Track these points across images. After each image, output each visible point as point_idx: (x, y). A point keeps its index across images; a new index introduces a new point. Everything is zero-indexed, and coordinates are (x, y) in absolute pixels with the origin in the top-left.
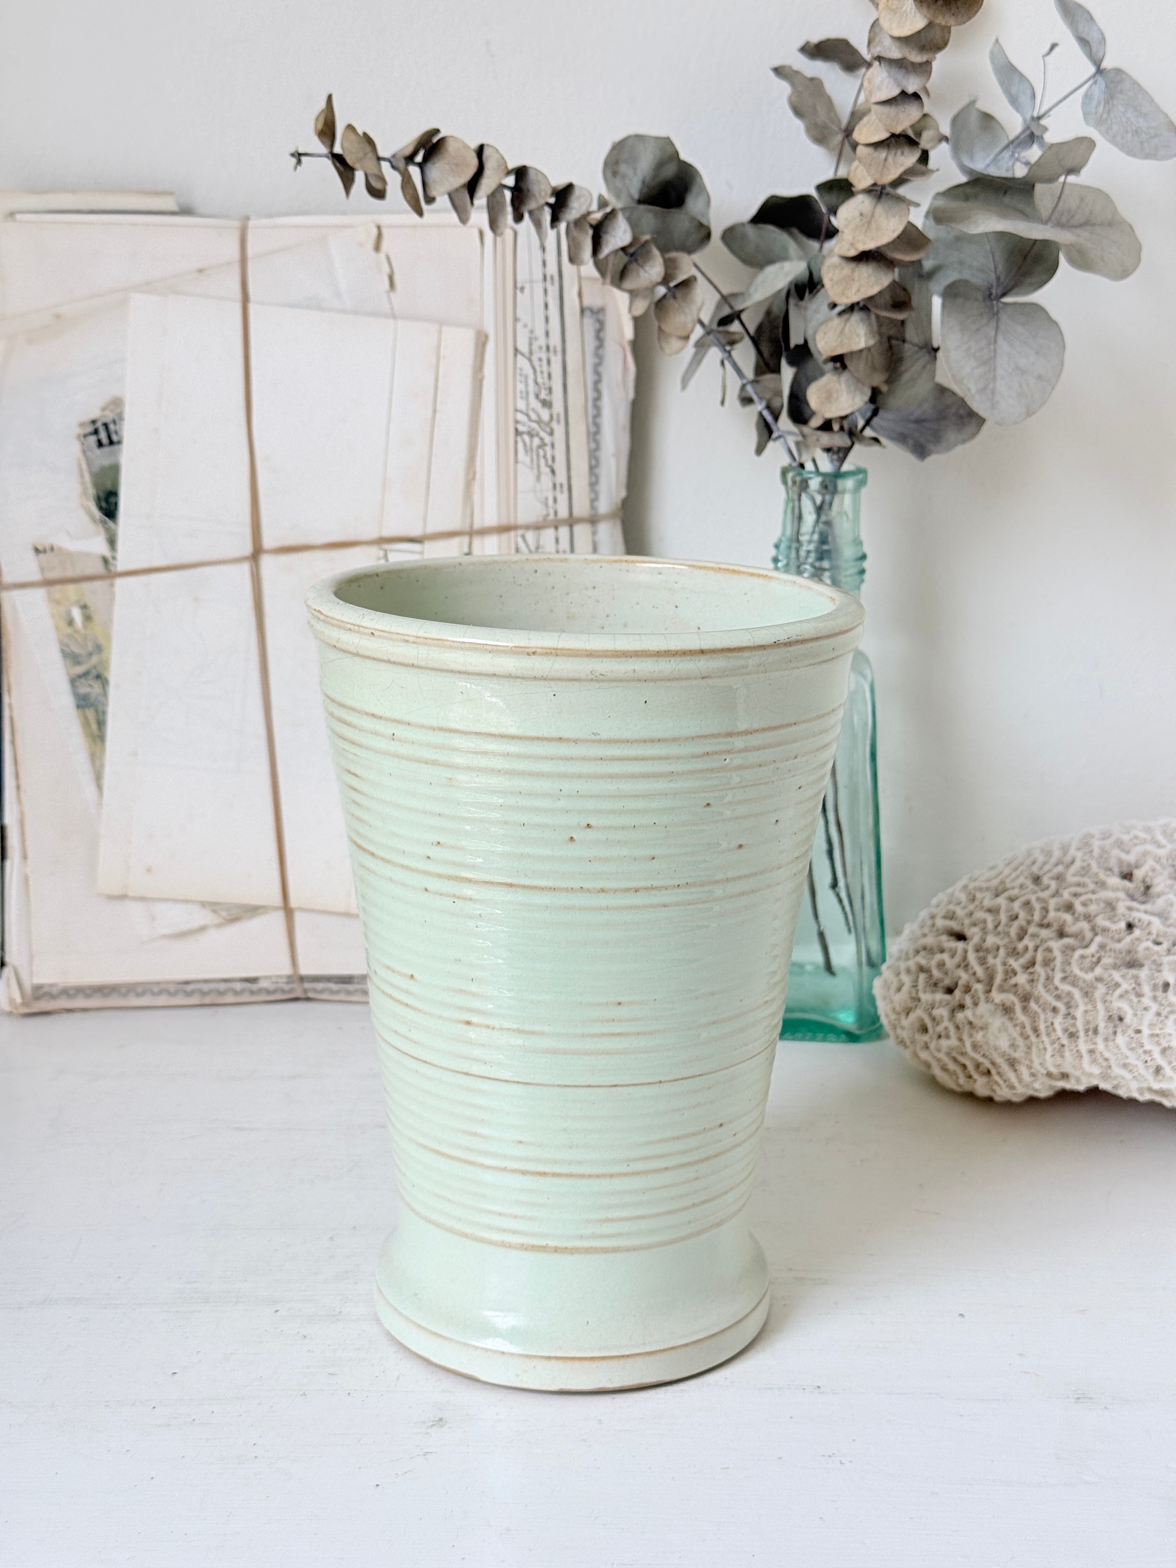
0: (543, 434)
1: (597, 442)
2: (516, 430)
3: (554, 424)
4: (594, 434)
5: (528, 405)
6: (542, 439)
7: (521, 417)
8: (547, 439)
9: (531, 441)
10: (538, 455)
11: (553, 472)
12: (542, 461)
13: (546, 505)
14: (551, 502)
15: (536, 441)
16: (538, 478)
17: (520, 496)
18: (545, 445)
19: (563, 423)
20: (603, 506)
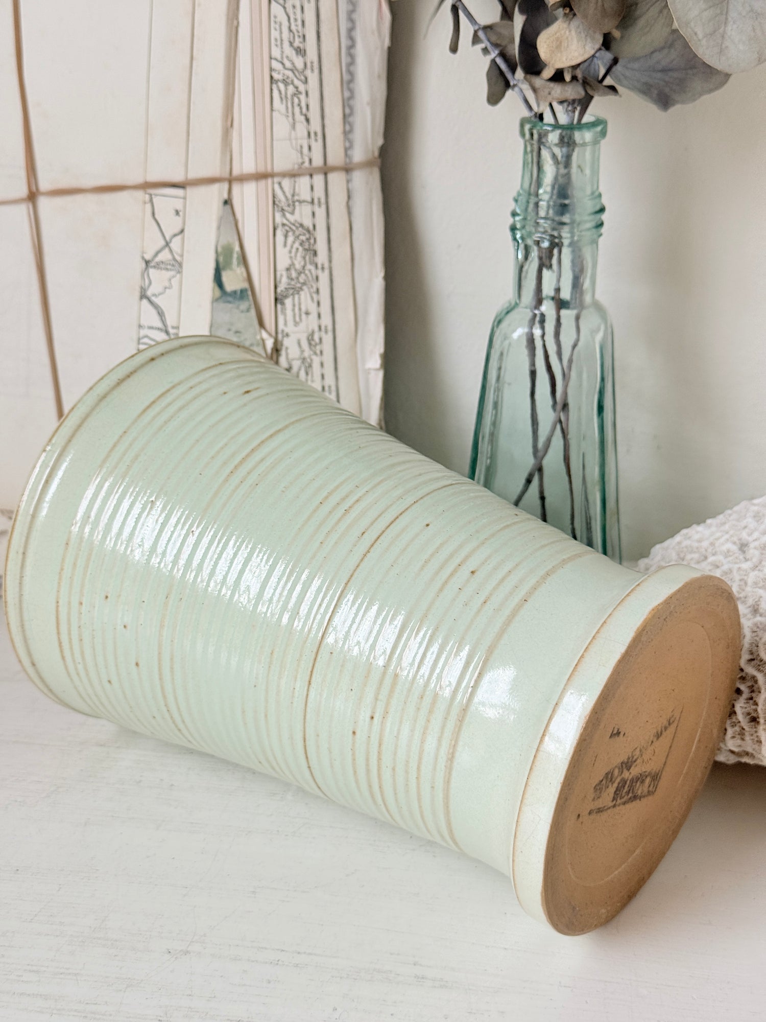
0: (296, 82)
1: (351, 91)
2: (272, 77)
3: (308, 72)
4: (348, 82)
5: (282, 52)
6: (297, 88)
7: (275, 65)
8: (302, 88)
9: (286, 89)
10: (293, 103)
11: (308, 120)
12: (297, 110)
13: (301, 153)
14: (305, 150)
15: (291, 89)
16: (293, 126)
17: (275, 142)
18: (300, 93)
19: (316, 71)
20: (358, 155)
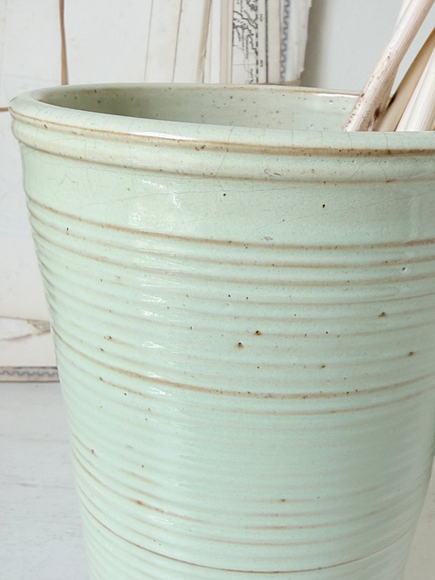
0: (250, 28)
1: (286, 34)
2: (234, 24)
3: (258, 22)
4: (284, 29)
5: (242, 8)
6: (250, 31)
7: (236, 16)
8: (254, 31)
9: (243, 32)
10: (247, 41)
11: (257, 53)
12: (250, 46)
13: (251, 74)
14: (254, 73)
15: (246, 32)
16: (247, 57)
17: (234, 67)
18: (252, 35)
19: (264, 21)
20: (289, 77)
